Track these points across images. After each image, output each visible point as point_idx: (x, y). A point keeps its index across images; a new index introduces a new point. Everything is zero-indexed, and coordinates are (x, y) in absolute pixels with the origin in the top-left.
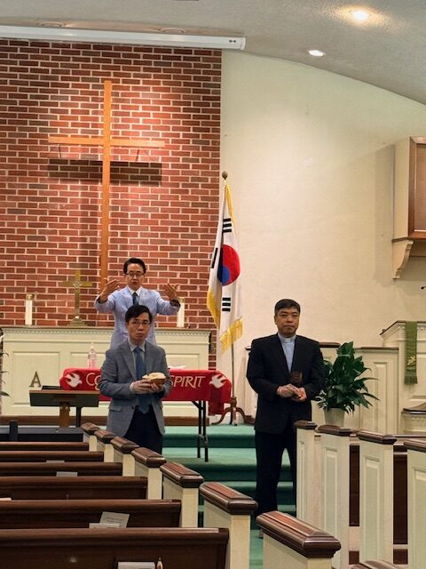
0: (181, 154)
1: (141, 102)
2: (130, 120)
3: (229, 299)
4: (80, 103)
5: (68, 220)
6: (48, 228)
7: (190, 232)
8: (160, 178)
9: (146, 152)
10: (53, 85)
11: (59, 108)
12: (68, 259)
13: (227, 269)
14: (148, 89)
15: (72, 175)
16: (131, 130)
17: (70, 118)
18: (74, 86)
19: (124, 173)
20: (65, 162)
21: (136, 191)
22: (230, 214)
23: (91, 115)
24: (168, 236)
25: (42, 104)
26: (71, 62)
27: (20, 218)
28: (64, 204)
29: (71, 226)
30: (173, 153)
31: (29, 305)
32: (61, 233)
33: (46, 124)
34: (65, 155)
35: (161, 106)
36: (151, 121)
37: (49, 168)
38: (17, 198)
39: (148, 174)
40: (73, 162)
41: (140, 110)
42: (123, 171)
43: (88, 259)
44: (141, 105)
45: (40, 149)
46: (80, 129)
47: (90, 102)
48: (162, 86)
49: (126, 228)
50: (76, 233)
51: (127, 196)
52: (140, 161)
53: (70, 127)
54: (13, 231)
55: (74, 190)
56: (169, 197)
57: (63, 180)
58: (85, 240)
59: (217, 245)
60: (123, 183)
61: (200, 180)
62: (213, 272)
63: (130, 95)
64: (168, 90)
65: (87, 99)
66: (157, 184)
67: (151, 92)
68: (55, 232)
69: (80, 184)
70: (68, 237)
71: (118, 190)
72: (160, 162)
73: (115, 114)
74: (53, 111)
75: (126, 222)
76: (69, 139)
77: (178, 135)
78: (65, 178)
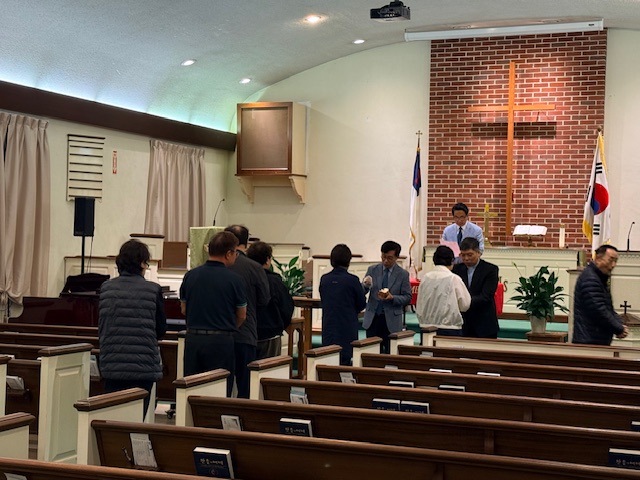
0: (572, 113)
1: (541, 75)
2: (532, 90)
3: (598, 226)
4: (495, 80)
5: (486, 167)
6: (471, 174)
7: (578, 174)
8: (555, 133)
9: (545, 113)
10: (476, 68)
11: (480, 85)
12: (485, 196)
13: (598, 203)
14: (547, 65)
15: (489, 134)
16: (533, 97)
17: (487, 92)
18: (491, 68)
19: (524, 130)
20: (484, 124)
21: (536, 143)
22: (602, 158)
23: (503, 89)
24: (561, 177)
25: (468, 83)
26: (489, 50)
27: (452, 168)
28: (483, 155)
29: (488, 172)
30: (566, 113)
32: (480, 177)
33: (470, 97)
34: (484, 120)
35: (557, 78)
36: (548, 90)
37: (472, 130)
38: (449, 153)
39: (546, 130)
40: (489, 124)
41: (540, 82)
42: (526, 129)
43: (500, 196)
44: (540, 78)
45: (466, 116)
46: (494, 99)
47: (503, 79)
48: (558, 61)
49: (528, 172)
50: (491, 177)
51: (529, 148)
52: (539, 121)
53: (488, 99)
54: (446, 177)
55: (491, 145)
56: (562, 147)
57: (482, 139)
58: (498, 181)
59: (591, 184)
60: (526, 138)
61: (587, 132)
62: (587, 205)
63: (534, 70)
64: (562, 64)
65: (501, 77)
66: (552, 138)
67: (549, 67)
68: (476, 177)
69: (494, 140)
70: (485, 180)
71: (523, 143)
72: (555, 120)
73: (521, 86)
74: (475, 88)
75: (529, 167)
76: (487, 108)
77: (569, 99)
78: (483, 136)
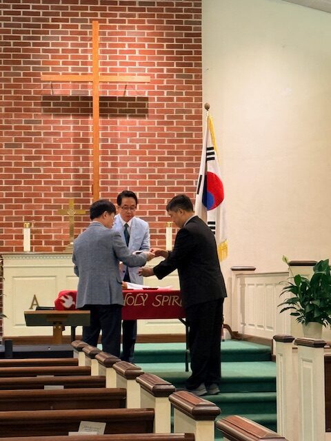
0: (165, 88)
1: (127, 39)
2: (117, 58)
3: (214, 223)
4: (70, 42)
5: (62, 152)
6: (42, 161)
7: (176, 161)
8: (147, 111)
9: (133, 87)
10: (45, 26)
11: (50, 47)
12: (62, 189)
13: (211, 195)
14: (132, 28)
15: (65, 110)
16: (118, 66)
17: (61, 57)
18: (64, 27)
19: (112, 107)
20: (57, 98)
21: (124, 124)
22: (213, 142)
23: (80, 54)
24: (156, 165)
25: (35, 44)
26: (61, 4)
27: (17, 152)
28: (57, 138)
29: (65, 158)
30: (158, 88)
31: (27, 232)
32: (55, 164)
33: (38, 63)
34: (57, 92)
35: (146, 44)
36: (137, 58)
37: (43, 104)
38: (13, 134)
39: (137, 107)
40: (65, 98)
41: (127, 48)
42: (111, 105)
43: (81, 189)
44: (127, 43)
45: (34, 86)
46: (70, 67)
47: (80, 42)
48: (147, 24)
49: (116, 159)
50: (69, 165)
51: (116, 129)
52: (127, 95)
53: (61, 65)
54: (10, 164)
55: (67, 125)
56: (156, 129)
57: (56, 116)
58: (77, 171)
59: (202, 172)
60: (112, 116)
61: (184, 111)
62: (198, 198)
63: (117, 34)
64: (152, 28)
65: (76, 39)
66: (144, 117)
67: (136, 30)
68: (49, 164)
69: (71, 118)
70: (62, 168)
71: (108, 123)
72: (146, 95)
73: (103, 52)
74: (45, 51)
75: (116, 152)
76: (60, 77)
77: (162, 70)
78: (57, 113)
